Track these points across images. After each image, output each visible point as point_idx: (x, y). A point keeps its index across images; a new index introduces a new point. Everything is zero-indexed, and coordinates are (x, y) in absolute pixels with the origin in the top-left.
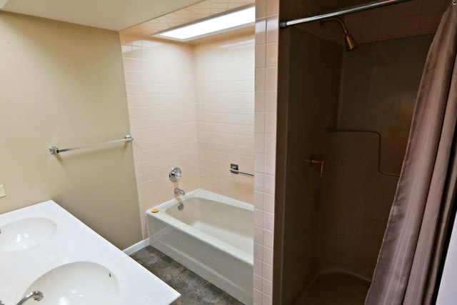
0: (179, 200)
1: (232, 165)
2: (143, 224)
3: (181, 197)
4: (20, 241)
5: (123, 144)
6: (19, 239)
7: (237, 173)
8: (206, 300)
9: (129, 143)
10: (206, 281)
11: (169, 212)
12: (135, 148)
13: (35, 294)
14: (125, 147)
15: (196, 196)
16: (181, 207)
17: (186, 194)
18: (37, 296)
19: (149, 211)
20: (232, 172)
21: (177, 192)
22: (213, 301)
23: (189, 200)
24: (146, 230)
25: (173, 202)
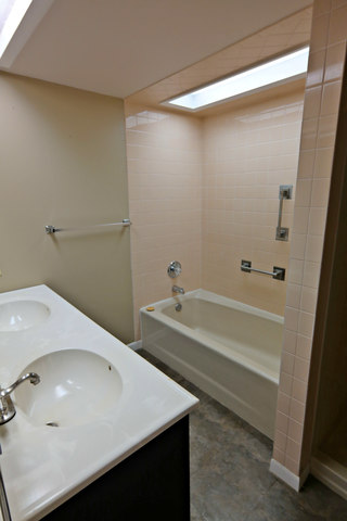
0: (177, 299)
1: (243, 262)
2: (136, 322)
3: (180, 296)
4: (13, 322)
5: (121, 229)
6: (13, 321)
7: (249, 271)
8: (210, 418)
9: (127, 229)
10: (209, 397)
11: (165, 311)
12: (132, 234)
13: (31, 376)
14: (122, 232)
15: (197, 297)
16: (179, 308)
17: (187, 294)
18: (34, 379)
19: (143, 309)
20: (243, 270)
21: (175, 290)
22: (218, 421)
23: (188, 301)
24: (139, 330)
25: (170, 301)
